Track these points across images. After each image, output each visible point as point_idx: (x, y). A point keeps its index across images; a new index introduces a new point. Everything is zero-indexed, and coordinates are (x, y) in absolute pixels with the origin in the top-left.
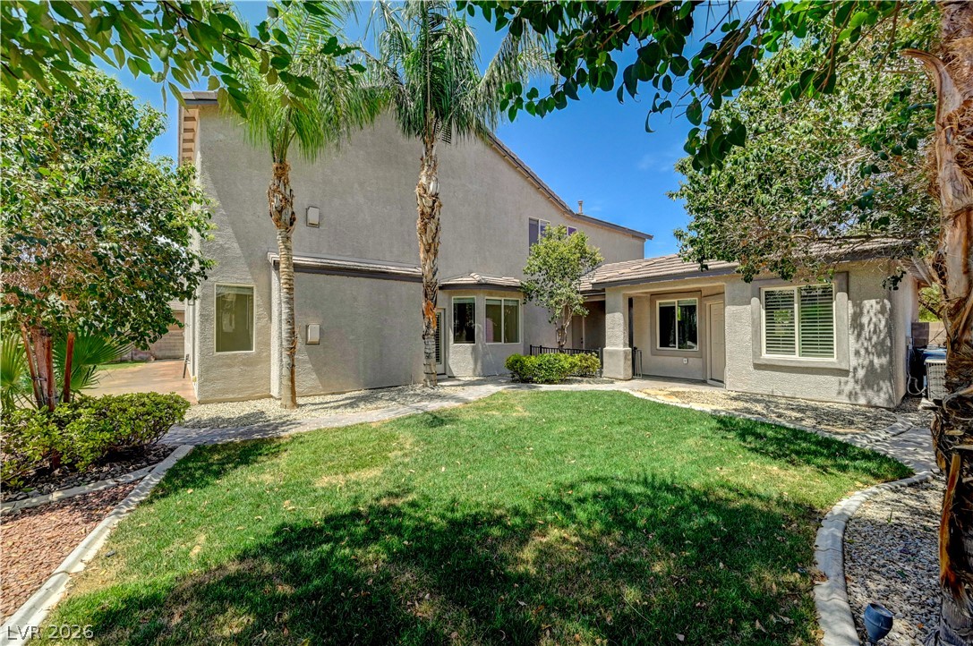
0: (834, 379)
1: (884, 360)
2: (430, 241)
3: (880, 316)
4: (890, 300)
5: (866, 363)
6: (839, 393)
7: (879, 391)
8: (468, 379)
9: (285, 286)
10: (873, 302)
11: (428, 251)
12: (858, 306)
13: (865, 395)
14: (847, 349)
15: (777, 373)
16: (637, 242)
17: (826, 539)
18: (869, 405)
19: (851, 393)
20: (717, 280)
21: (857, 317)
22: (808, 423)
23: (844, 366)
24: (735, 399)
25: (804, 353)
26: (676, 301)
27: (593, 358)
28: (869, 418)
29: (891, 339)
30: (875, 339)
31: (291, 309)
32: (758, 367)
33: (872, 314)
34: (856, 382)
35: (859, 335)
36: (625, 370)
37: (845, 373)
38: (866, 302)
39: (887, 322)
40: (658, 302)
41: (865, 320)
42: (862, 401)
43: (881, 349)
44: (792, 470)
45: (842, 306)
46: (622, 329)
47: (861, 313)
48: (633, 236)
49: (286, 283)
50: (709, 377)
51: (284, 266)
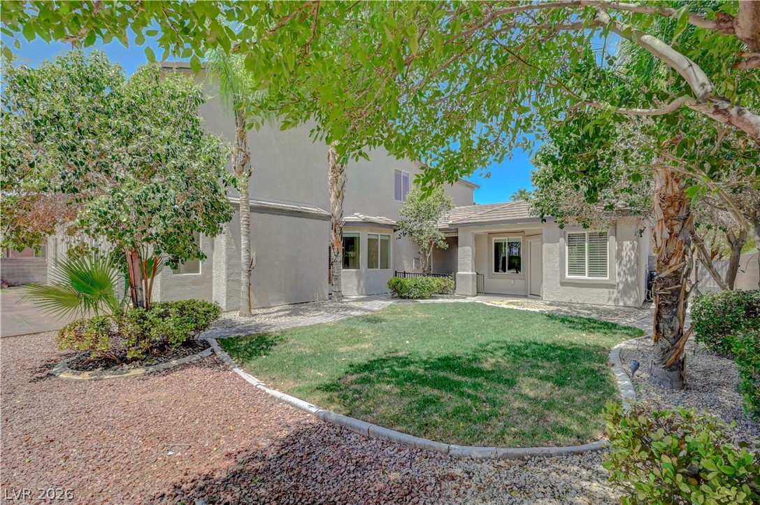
0: (607, 291)
1: (633, 278)
2: (340, 189)
3: (632, 252)
4: (638, 241)
5: (624, 280)
6: (609, 299)
7: (630, 297)
8: (354, 297)
9: (245, 223)
10: (628, 242)
11: (338, 197)
12: (620, 245)
13: (623, 300)
14: (614, 272)
15: (575, 288)
16: (468, 190)
17: (613, 357)
18: (625, 306)
19: (615, 299)
21: (619, 251)
22: (594, 316)
23: (612, 282)
24: (550, 305)
25: (590, 274)
26: (506, 238)
27: (449, 280)
28: (626, 312)
29: (638, 265)
30: (628, 265)
31: (249, 240)
32: (563, 284)
33: (628, 250)
34: (618, 292)
35: (621, 263)
36: (473, 289)
37: (613, 286)
38: (624, 242)
39: (635, 254)
40: (494, 239)
41: (624, 254)
42: (621, 304)
43: (631, 272)
44: (592, 335)
45: (611, 244)
46: (470, 258)
47: (622, 249)
48: (466, 186)
49: (246, 220)
50: (529, 293)
51: (244, 207)
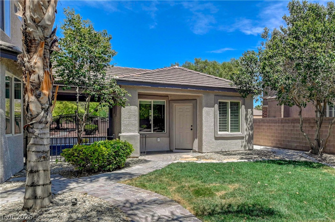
0: (240, 141)
5: (248, 133)
6: (242, 147)
10: (250, 110)
12: (247, 111)
13: (248, 146)
14: (244, 128)
15: (223, 141)
19: (245, 146)
20: (200, 92)
23: (243, 135)
25: (232, 131)
30: (250, 124)
32: (217, 138)
33: (250, 114)
34: (246, 141)
35: (247, 123)
41: (248, 117)
43: (252, 128)
45: (243, 111)
47: (247, 114)
50: (174, 149)
